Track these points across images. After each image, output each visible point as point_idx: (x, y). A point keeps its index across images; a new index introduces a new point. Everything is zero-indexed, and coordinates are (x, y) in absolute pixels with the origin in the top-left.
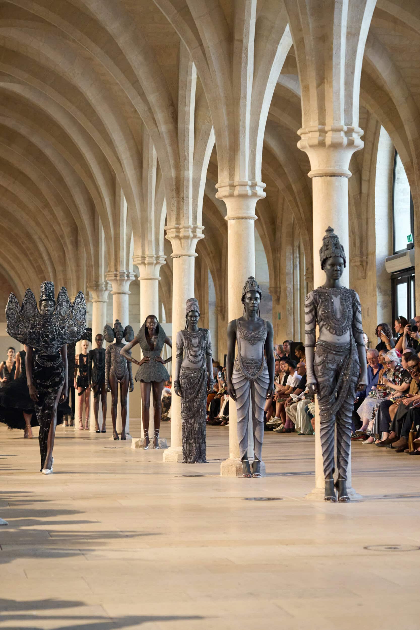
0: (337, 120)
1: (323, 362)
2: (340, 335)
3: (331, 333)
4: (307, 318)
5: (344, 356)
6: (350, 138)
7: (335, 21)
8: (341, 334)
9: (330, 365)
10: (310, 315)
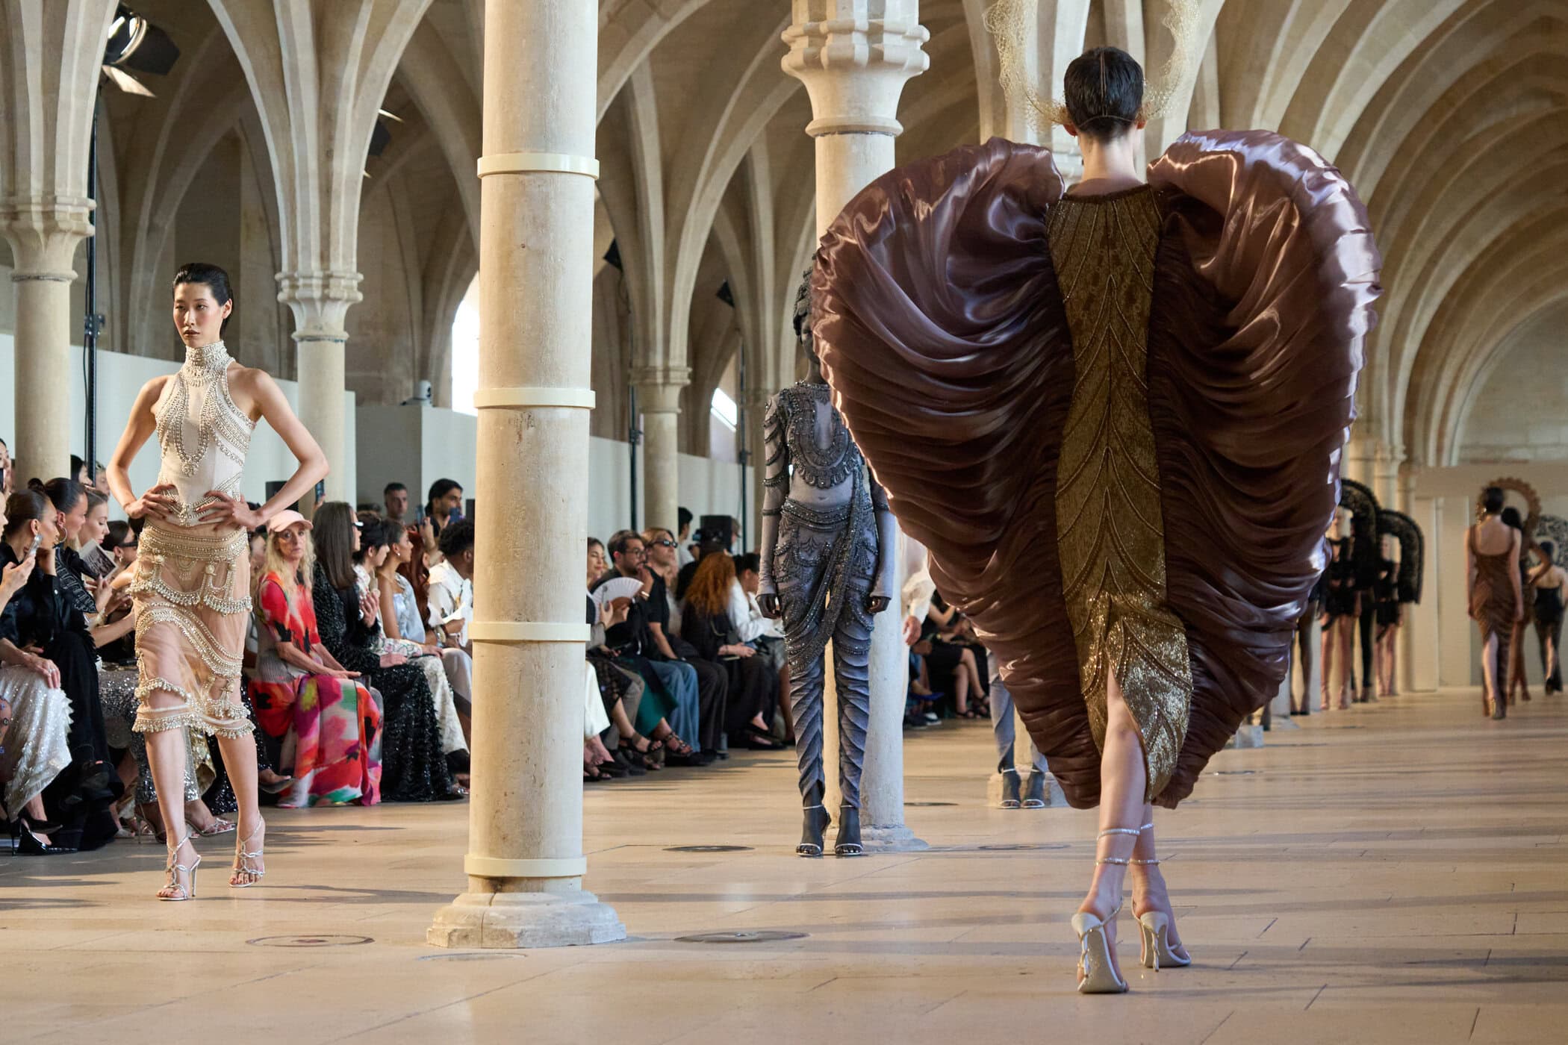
0: (844, 8)
1: (789, 548)
2: (825, 487)
3: (808, 483)
4: (769, 451)
5: (835, 534)
6: (876, 46)
8: (828, 483)
9: (803, 555)
10: (772, 444)
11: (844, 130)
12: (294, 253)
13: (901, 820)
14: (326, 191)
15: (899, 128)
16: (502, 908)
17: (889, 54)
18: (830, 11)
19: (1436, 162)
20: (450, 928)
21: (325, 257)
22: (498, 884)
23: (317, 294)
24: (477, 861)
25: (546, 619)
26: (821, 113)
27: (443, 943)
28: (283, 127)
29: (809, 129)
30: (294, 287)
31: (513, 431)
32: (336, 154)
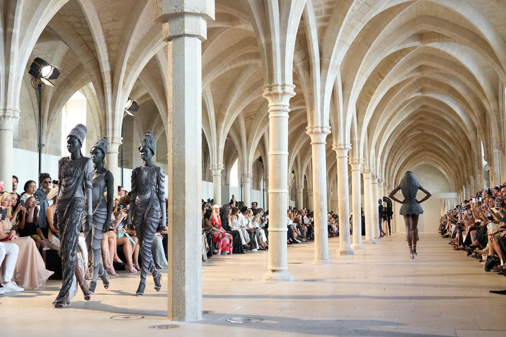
6: (322, 129)
7: (314, 87)
11: (317, 144)
12: (212, 161)
13: (328, 259)
14: (218, 151)
15: (326, 143)
16: (275, 275)
17: (324, 131)
18: (314, 124)
19: (401, 142)
20: (266, 278)
21: (218, 162)
22: (274, 271)
23: (216, 168)
24: (270, 267)
25: (281, 227)
26: (313, 141)
27: (265, 281)
28: (211, 141)
29: (311, 143)
30: (212, 167)
31: (275, 197)
32: (219, 145)
